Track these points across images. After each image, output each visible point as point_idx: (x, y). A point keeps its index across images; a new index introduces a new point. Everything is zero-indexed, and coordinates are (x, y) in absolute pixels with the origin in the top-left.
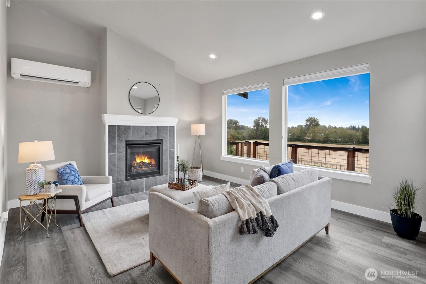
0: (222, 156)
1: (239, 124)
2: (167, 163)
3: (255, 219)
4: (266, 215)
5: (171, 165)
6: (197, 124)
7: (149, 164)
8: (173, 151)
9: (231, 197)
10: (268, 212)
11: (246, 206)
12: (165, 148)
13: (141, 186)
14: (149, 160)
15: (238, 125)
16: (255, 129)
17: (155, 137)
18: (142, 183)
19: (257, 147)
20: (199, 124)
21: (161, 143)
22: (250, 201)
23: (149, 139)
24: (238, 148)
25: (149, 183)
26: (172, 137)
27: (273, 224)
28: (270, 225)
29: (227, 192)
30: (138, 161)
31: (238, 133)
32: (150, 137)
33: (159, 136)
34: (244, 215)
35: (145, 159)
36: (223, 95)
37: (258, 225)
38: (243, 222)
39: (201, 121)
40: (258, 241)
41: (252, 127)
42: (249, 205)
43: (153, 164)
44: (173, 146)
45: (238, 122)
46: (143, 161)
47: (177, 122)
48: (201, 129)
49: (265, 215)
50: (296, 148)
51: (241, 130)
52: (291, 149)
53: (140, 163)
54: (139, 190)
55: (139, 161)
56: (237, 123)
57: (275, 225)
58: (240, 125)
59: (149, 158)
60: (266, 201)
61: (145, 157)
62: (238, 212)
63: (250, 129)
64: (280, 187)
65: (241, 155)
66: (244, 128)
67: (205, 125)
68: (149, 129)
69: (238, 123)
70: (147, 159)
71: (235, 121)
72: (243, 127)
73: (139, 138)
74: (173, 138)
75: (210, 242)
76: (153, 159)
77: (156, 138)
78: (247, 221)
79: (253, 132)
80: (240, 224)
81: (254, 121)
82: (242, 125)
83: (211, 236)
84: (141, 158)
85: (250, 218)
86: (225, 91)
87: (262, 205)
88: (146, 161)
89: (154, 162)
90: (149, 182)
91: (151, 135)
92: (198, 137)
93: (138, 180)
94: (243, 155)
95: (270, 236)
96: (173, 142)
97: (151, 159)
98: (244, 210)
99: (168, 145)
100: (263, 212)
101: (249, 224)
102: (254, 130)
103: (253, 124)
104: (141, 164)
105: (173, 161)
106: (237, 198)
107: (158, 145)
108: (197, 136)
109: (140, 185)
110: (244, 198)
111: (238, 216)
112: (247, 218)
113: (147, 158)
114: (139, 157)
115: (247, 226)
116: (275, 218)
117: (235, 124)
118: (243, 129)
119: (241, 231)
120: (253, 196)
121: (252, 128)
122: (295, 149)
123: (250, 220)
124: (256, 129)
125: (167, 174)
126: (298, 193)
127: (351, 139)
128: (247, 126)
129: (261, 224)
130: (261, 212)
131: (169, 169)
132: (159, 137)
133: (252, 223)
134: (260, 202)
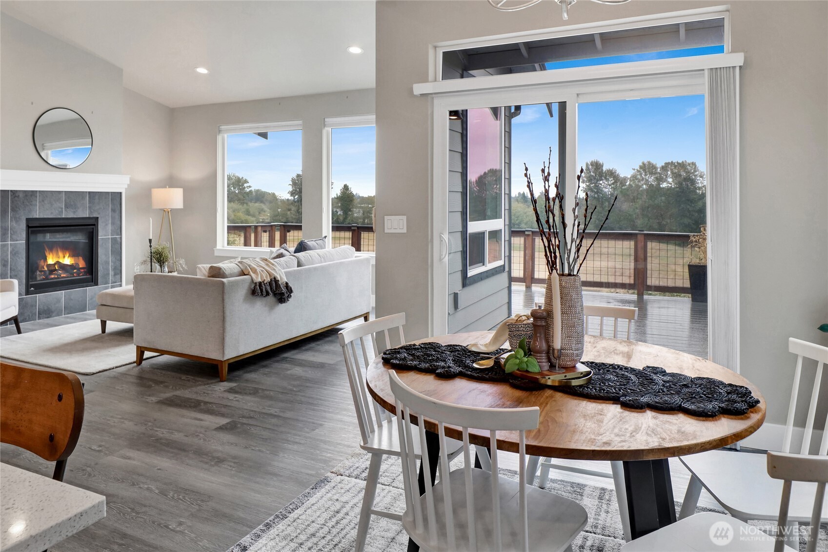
0: (217, 248)
1: (250, 187)
2: (107, 263)
3: (268, 284)
4: (280, 280)
5: (116, 266)
6: (166, 188)
7: (72, 267)
8: (119, 240)
9: (243, 265)
10: (282, 278)
11: (259, 271)
12: (104, 234)
13: (57, 305)
14: (73, 260)
15: (248, 190)
16: (295, 202)
17: (83, 213)
18: (59, 301)
19: (288, 233)
20: (169, 188)
21: (96, 225)
22: (263, 268)
23: (71, 215)
24: (248, 236)
25: (72, 300)
26: (118, 212)
27: (287, 289)
28: (284, 290)
29: (239, 262)
30: (51, 260)
31: (248, 213)
32: (74, 212)
33: (92, 210)
34: (257, 278)
35: (64, 257)
36: (219, 133)
37: (271, 289)
38: (256, 283)
39: (171, 182)
40: (272, 308)
41: (288, 197)
42: (262, 271)
43: (80, 267)
44: (119, 230)
45: (246, 182)
46: (61, 261)
47: (128, 185)
48: (175, 198)
49: (278, 281)
50: (358, 232)
51: (255, 202)
52: (351, 234)
53: (55, 264)
54: (52, 312)
55: (53, 261)
56: (243, 185)
57: (290, 290)
58: (252, 189)
59: (73, 255)
60: (283, 271)
61: (66, 254)
62: (251, 276)
63: (283, 201)
64: (301, 262)
65: (256, 245)
66: (263, 197)
67: (182, 189)
68: (73, 197)
69: (246, 185)
70: (69, 257)
71: (239, 178)
72: (260, 197)
73: (52, 213)
74: (120, 214)
75: (224, 297)
76: (81, 258)
77: (86, 214)
78: (260, 283)
79: (290, 210)
80: (253, 286)
81: (293, 180)
82: (257, 191)
83: (225, 291)
84: (57, 254)
85: (263, 282)
86: (222, 127)
87: (276, 272)
88: (67, 261)
89: (82, 264)
90: (72, 297)
91: (75, 209)
92: (167, 213)
93: (51, 295)
94: (260, 245)
95: (284, 302)
96: (119, 223)
97: (76, 258)
98: (257, 275)
99: (110, 227)
100: (277, 277)
101: (262, 286)
102: (292, 204)
103: (290, 189)
104: (56, 266)
105: (118, 258)
106: (250, 265)
107: (89, 228)
108: (164, 211)
109: (55, 304)
110: (258, 266)
111: (251, 278)
112: (260, 280)
113: (68, 255)
114: (52, 254)
115: (260, 288)
116: (290, 285)
117: (240, 186)
118: (262, 202)
119: (253, 292)
120: (267, 265)
121: (288, 200)
122: (358, 235)
123: (263, 283)
124: (298, 201)
125: (107, 283)
126: (322, 267)
127: (517, 222)
128: (274, 194)
129: (274, 288)
130: (275, 278)
131: (111, 273)
132: (91, 212)
133: (265, 286)
134: (274, 269)
